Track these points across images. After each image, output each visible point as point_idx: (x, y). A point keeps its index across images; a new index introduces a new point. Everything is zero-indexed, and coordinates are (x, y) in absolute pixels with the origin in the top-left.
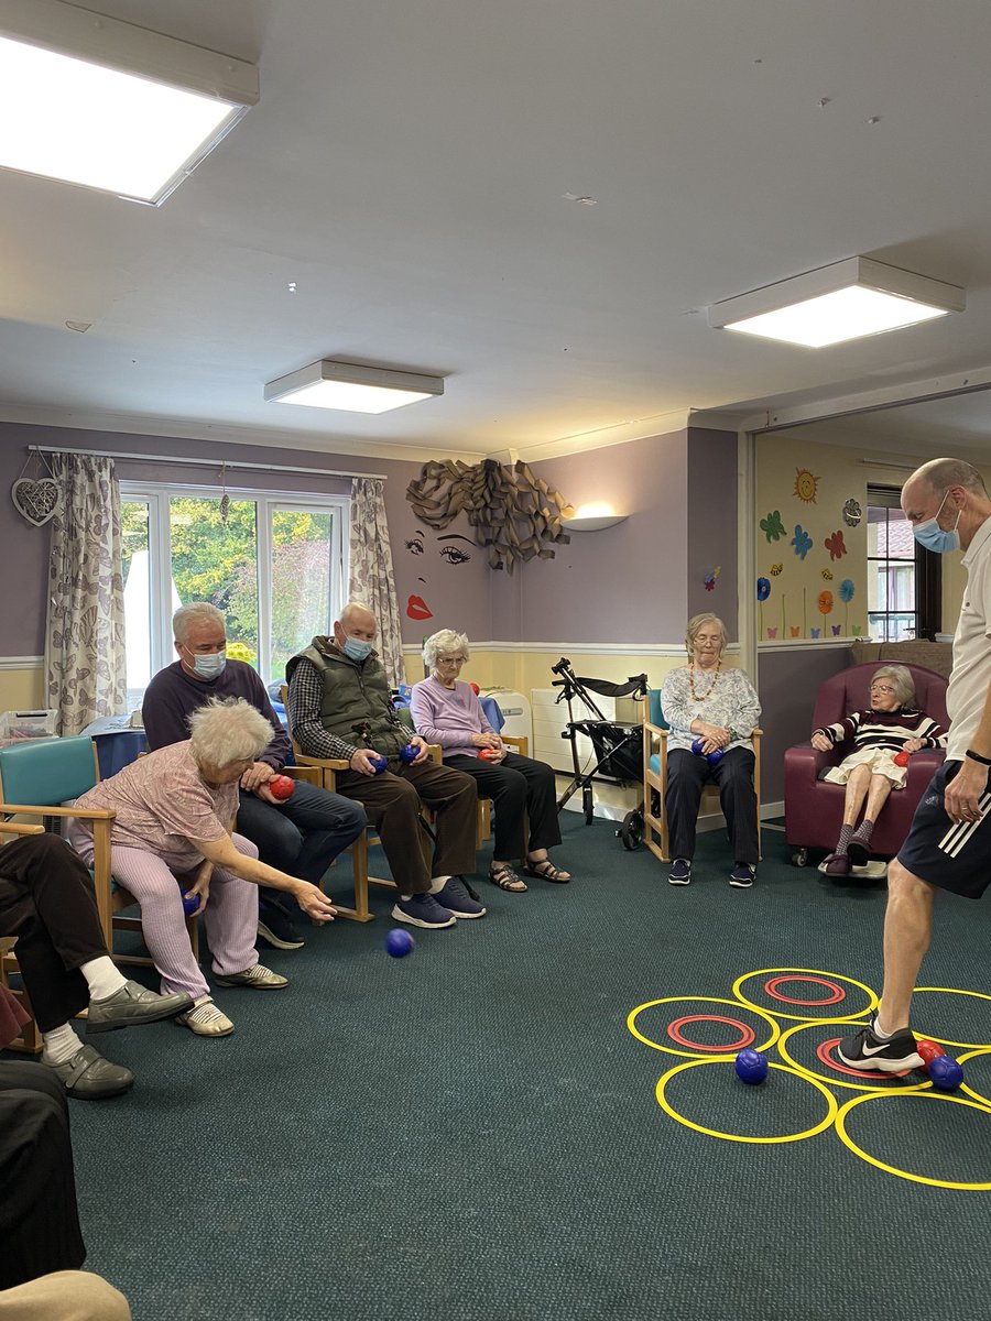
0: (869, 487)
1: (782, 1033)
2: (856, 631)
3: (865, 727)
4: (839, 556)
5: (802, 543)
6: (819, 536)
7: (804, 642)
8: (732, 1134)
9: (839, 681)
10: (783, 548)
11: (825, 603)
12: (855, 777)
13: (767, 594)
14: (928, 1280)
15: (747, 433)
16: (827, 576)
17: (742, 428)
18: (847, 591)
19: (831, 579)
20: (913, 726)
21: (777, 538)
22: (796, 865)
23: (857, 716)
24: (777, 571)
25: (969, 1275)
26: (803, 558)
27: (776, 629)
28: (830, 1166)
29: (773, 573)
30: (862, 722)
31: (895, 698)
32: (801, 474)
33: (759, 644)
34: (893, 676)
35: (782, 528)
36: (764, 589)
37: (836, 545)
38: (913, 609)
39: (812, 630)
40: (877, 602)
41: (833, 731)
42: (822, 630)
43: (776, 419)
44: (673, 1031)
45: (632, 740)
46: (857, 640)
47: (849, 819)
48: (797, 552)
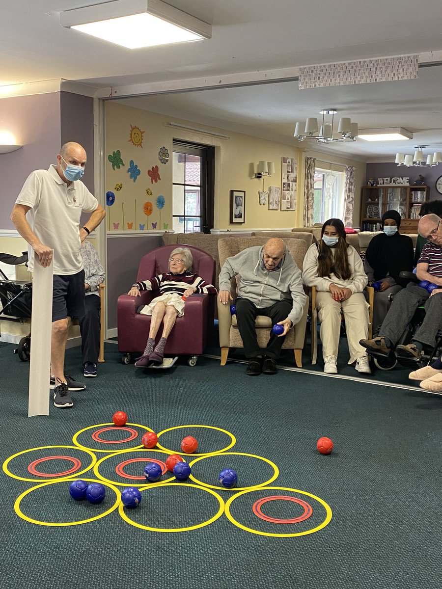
0: (174, 140)
1: (97, 461)
2: (166, 227)
3: (165, 283)
4: (156, 181)
5: (134, 172)
6: (144, 169)
7: (135, 232)
8: (57, 522)
9: (152, 256)
10: (122, 174)
11: (148, 209)
12: (156, 310)
13: (113, 201)
14: (153, 582)
15: (99, 99)
16: (149, 193)
17: (96, 95)
18: (161, 202)
19: (151, 194)
20: (191, 282)
21: (119, 167)
22: (124, 363)
23: (161, 277)
24: (119, 188)
25: (175, 575)
26: (134, 181)
27: (119, 224)
28: (112, 531)
29: (117, 189)
30: (163, 280)
31: (183, 266)
32: (133, 128)
33: (108, 232)
34: (182, 253)
35: (122, 161)
36: (111, 199)
37: (154, 174)
38: (198, 215)
39: (140, 225)
40: (177, 209)
41: (145, 285)
42: (146, 225)
43: (116, 92)
44: (31, 469)
45: (26, 292)
46: (166, 232)
47: (152, 334)
48: (131, 177)
